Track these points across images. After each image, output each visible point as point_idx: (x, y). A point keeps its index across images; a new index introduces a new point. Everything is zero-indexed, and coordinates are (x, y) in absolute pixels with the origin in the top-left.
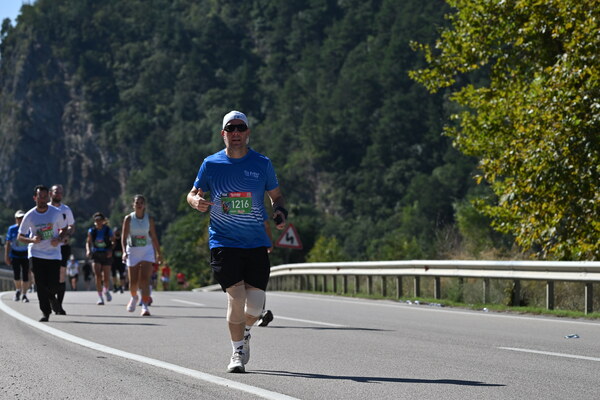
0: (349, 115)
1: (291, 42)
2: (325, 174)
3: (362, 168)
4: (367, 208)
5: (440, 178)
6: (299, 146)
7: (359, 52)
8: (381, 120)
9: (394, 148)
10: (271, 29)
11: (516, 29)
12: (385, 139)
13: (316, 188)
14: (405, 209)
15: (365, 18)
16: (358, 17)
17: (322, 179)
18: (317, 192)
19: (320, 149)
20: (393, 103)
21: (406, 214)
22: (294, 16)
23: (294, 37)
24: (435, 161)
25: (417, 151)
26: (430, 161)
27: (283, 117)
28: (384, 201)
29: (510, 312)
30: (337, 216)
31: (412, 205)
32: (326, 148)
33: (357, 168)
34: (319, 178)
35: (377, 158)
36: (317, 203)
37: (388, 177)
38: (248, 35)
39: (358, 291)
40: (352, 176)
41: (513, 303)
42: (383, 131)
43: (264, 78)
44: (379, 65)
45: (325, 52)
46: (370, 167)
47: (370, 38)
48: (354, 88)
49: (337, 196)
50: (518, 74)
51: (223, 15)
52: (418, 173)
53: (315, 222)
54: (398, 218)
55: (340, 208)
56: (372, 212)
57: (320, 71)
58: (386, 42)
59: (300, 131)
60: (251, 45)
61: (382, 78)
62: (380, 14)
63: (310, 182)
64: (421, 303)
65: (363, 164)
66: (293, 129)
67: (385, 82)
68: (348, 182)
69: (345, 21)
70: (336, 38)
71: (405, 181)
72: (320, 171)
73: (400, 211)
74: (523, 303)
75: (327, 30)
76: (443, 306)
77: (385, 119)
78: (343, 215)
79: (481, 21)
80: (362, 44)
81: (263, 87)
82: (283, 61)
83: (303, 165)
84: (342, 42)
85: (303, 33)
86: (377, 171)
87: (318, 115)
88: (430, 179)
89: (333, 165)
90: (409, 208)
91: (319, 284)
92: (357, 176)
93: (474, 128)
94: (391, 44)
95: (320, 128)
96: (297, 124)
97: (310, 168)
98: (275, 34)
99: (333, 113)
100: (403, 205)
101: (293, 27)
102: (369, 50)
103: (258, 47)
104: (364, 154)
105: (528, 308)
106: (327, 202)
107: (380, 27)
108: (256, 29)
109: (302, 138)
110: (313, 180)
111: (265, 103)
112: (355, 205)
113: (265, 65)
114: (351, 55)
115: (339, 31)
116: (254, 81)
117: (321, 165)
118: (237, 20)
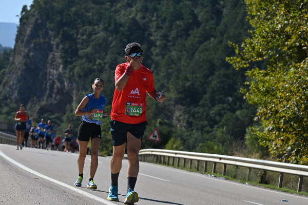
0: (196, 78)
1: (171, 36)
2: (180, 107)
3: (199, 106)
4: (199, 127)
5: (239, 116)
6: (168, 90)
7: (206, 46)
8: (213, 82)
9: (217, 97)
10: (161, 28)
11: (284, 42)
12: (213, 92)
13: (175, 113)
14: (219, 129)
15: (211, 28)
16: (208, 27)
17: (178, 109)
18: (175, 115)
19: (179, 93)
20: (220, 74)
21: (219, 132)
22: (175, 23)
23: (173, 34)
24: (238, 106)
25: (229, 100)
26: (235, 106)
27: (162, 74)
28: (209, 124)
29: (259, 186)
30: (183, 129)
31: (223, 128)
32: (182, 93)
33: (197, 105)
34: (176, 108)
35: (208, 101)
36: (174, 121)
37: (212, 112)
38: (149, 29)
39: (184, 167)
40: (194, 109)
41: (261, 182)
42: (213, 88)
43: (155, 53)
44: (215, 53)
45: (188, 43)
46: (203, 106)
47: (212, 39)
48: (201, 64)
49: (184, 119)
50: (282, 66)
51: (138, 18)
52: (228, 112)
53: (171, 131)
54: (215, 133)
55: (185, 125)
56: (202, 129)
57: (184, 53)
58: (221, 42)
59: (170, 83)
60: (150, 35)
61: (216, 60)
62: (219, 27)
63: (172, 109)
64: (215, 177)
65: (200, 104)
66: (166, 81)
67: (217, 63)
68: (191, 112)
69: (201, 29)
70: (194, 37)
71: (221, 115)
72: (178, 104)
73: (217, 130)
74: (266, 183)
75: (191, 32)
76: (226, 179)
77: (215, 82)
78: (187, 129)
79: (267, 36)
80: (208, 41)
81: (153, 57)
82: (166, 45)
83: (169, 100)
84: (197, 39)
85: (178, 32)
86: (207, 108)
87: (180, 76)
88: (234, 116)
89: (184, 102)
90: (221, 129)
91: (165, 161)
92: (196, 109)
93: (256, 91)
94: (223, 43)
95: (180, 82)
96: (169, 79)
97: (173, 102)
98: (163, 31)
99: (188, 76)
100: (218, 127)
101: (173, 28)
102: (211, 45)
103: (154, 36)
104: (202, 98)
105: (269, 186)
106: (179, 121)
107: (218, 34)
108: (154, 27)
109: (171, 86)
110: (173, 109)
111: (153, 66)
112: (193, 124)
113: (156, 46)
114: (202, 47)
115: (197, 33)
116: (149, 54)
117: (178, 101)
118: (144, 21)
